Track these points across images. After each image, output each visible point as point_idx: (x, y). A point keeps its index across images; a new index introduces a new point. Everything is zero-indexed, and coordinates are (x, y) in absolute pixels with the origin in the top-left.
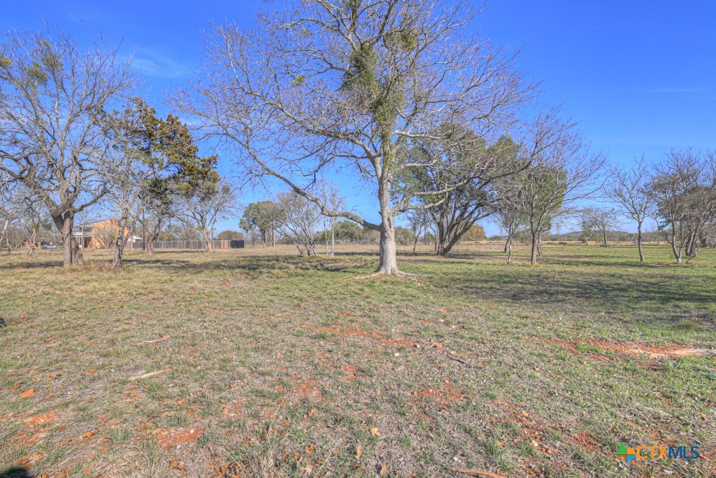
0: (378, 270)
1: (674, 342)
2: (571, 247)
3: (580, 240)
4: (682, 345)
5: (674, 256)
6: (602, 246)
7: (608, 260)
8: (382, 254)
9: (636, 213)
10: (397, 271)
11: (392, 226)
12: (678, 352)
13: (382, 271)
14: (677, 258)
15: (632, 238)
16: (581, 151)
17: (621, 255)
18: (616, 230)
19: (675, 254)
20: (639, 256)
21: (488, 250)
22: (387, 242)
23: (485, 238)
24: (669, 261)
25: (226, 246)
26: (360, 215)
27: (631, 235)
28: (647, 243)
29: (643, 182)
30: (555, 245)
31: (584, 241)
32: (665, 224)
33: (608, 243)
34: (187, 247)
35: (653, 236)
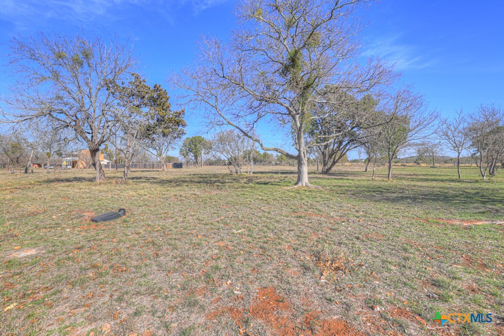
0: (296, 184)
1: (476, 219)
2: (409, 168)
3: (415, 162)
4: (480, 220)
5: (481, 175)
6: (431, 167)
7: (437, 178)
8: (299, 173)
9: (457, 147)
10: (309, 185)
11: (306, 157)
12: (477, 223)
13: (300, 184)
14: (483, 176)
15: (453, 161)
16: (422, 108)
17: (445, 174)
18: (441, 155)
19: (482, 174)
20: (458, 175)
21: (353, 170)
22: (303, 167)
23: (348, 161)
24: (477, 178)
25: (170, 167)
26: (284, 150)
27: (452, 159)
28: (463, 165)
29: (462, 127)
30: (398, 166)
31: (418, 164)
32: (476, 152)
33: (436, 165)
34: (144, 168)
35: (467, 160)
